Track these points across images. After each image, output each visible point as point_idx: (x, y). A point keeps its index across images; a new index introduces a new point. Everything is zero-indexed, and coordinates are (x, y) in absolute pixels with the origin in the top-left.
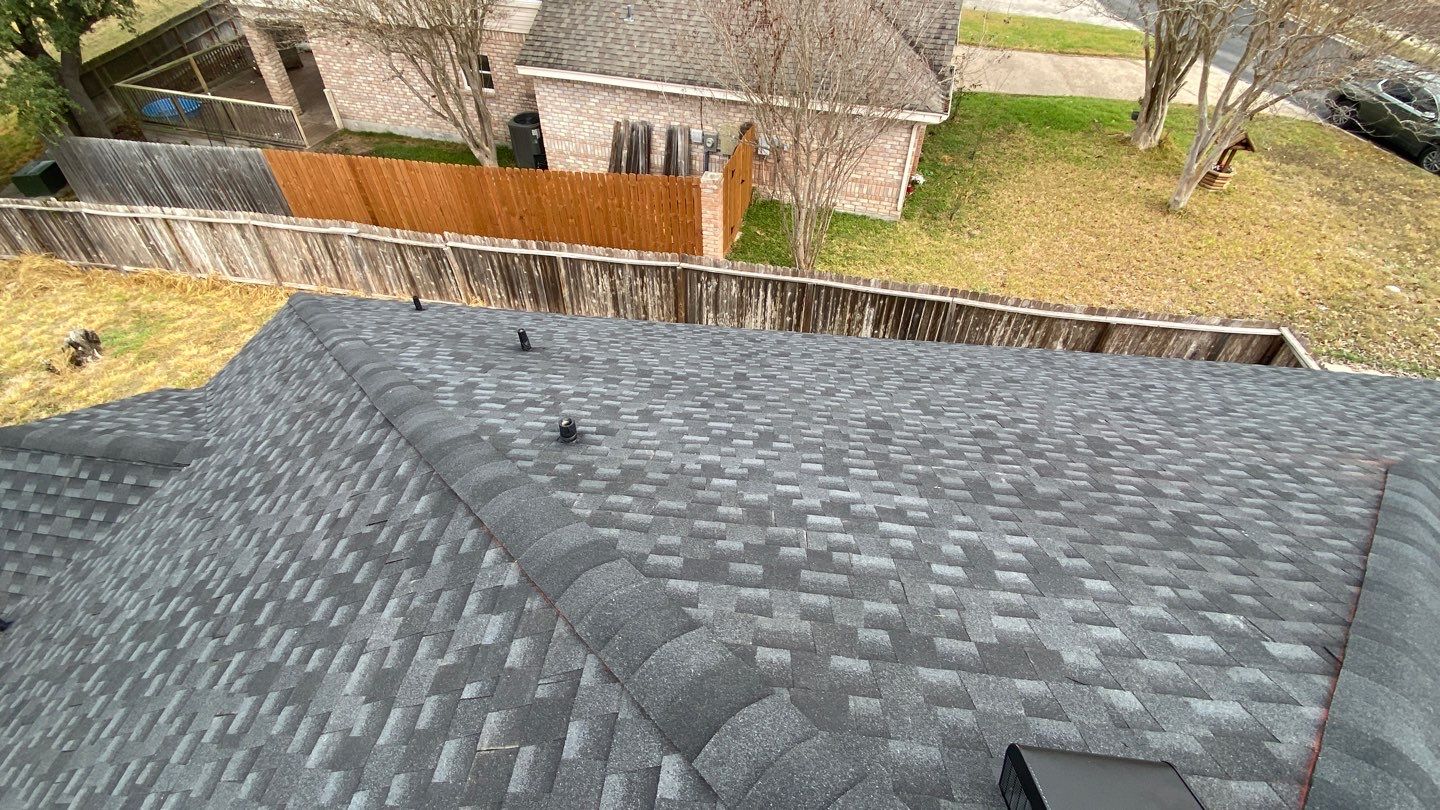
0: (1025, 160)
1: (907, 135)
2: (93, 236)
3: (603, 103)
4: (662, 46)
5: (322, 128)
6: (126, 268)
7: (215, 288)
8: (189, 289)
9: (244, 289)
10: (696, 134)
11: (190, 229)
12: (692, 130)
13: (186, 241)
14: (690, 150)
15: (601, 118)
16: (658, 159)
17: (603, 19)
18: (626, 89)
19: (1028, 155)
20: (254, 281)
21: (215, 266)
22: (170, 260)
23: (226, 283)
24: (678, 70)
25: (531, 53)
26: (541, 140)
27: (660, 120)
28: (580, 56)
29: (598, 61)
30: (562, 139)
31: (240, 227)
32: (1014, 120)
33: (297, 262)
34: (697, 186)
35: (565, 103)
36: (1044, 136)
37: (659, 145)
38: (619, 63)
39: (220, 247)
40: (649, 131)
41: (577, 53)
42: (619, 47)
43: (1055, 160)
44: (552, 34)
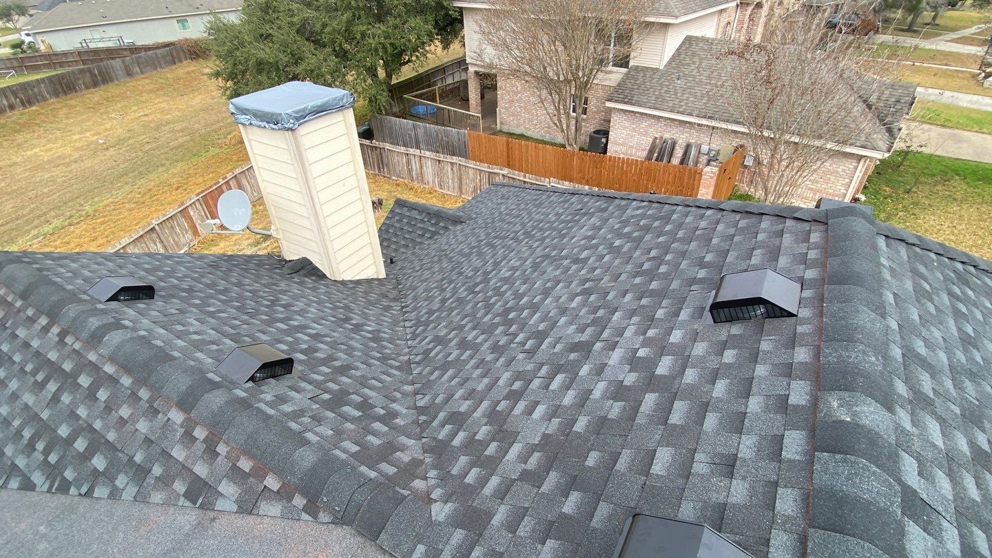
0: (955, 199)
1: (855, 164)
2: (385, 161)
3: (650, 126)
4: (695, 97)
5: (490, 128)
6: (393, 178)
7: (430, 193)
8: (419, 191)
9: (443, 195)
10: (705, 148)
11: (429, 163)
12: (703, 146)
13: (425, 168)
14: (698, 157)
15: (646, 134)
16: (676, 161)
17: (663, 80)
18: (666, 119)
19: (959, 197)
20: (448, 193)
21: (433, 182)
22: (414, 176)
23: (436, 191)
24: (702, 110)
25: (616, 95)
26: (606, 145)
27: (682, 138)
28: (644, 99)
29: (654, 102)
30: (620, 144)
31: (452, 164)
32: (950, 173)
33: (472, 186)
34: (700, 174)
35: (627, 124)
36: (976, 187)
37: (679, 152)
38: (666, 104)
39: (439, 174)
40: (674, 144)
41: (642, 97)
42: (668, 95)
43: (981, 204)
44: (630, 86)
